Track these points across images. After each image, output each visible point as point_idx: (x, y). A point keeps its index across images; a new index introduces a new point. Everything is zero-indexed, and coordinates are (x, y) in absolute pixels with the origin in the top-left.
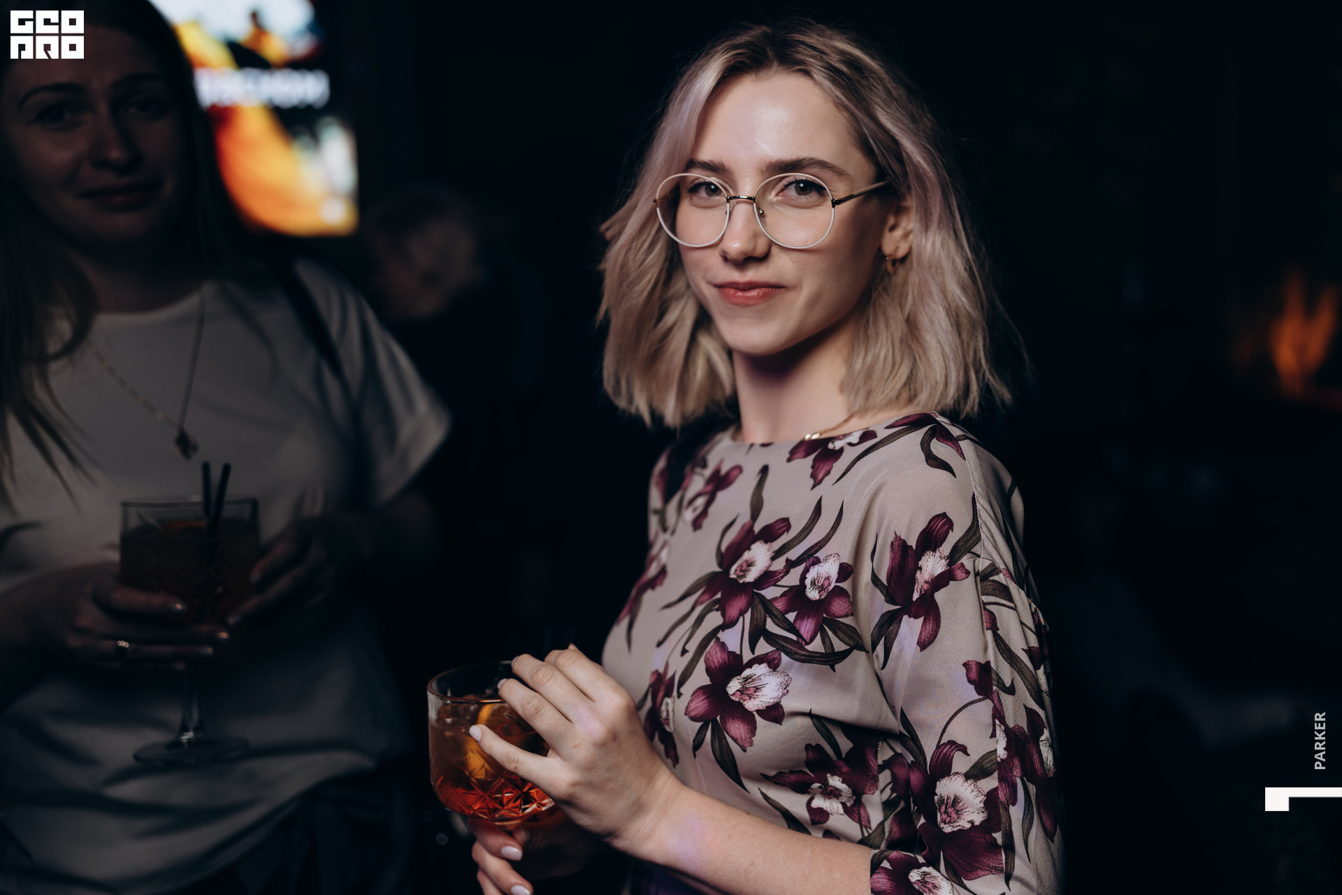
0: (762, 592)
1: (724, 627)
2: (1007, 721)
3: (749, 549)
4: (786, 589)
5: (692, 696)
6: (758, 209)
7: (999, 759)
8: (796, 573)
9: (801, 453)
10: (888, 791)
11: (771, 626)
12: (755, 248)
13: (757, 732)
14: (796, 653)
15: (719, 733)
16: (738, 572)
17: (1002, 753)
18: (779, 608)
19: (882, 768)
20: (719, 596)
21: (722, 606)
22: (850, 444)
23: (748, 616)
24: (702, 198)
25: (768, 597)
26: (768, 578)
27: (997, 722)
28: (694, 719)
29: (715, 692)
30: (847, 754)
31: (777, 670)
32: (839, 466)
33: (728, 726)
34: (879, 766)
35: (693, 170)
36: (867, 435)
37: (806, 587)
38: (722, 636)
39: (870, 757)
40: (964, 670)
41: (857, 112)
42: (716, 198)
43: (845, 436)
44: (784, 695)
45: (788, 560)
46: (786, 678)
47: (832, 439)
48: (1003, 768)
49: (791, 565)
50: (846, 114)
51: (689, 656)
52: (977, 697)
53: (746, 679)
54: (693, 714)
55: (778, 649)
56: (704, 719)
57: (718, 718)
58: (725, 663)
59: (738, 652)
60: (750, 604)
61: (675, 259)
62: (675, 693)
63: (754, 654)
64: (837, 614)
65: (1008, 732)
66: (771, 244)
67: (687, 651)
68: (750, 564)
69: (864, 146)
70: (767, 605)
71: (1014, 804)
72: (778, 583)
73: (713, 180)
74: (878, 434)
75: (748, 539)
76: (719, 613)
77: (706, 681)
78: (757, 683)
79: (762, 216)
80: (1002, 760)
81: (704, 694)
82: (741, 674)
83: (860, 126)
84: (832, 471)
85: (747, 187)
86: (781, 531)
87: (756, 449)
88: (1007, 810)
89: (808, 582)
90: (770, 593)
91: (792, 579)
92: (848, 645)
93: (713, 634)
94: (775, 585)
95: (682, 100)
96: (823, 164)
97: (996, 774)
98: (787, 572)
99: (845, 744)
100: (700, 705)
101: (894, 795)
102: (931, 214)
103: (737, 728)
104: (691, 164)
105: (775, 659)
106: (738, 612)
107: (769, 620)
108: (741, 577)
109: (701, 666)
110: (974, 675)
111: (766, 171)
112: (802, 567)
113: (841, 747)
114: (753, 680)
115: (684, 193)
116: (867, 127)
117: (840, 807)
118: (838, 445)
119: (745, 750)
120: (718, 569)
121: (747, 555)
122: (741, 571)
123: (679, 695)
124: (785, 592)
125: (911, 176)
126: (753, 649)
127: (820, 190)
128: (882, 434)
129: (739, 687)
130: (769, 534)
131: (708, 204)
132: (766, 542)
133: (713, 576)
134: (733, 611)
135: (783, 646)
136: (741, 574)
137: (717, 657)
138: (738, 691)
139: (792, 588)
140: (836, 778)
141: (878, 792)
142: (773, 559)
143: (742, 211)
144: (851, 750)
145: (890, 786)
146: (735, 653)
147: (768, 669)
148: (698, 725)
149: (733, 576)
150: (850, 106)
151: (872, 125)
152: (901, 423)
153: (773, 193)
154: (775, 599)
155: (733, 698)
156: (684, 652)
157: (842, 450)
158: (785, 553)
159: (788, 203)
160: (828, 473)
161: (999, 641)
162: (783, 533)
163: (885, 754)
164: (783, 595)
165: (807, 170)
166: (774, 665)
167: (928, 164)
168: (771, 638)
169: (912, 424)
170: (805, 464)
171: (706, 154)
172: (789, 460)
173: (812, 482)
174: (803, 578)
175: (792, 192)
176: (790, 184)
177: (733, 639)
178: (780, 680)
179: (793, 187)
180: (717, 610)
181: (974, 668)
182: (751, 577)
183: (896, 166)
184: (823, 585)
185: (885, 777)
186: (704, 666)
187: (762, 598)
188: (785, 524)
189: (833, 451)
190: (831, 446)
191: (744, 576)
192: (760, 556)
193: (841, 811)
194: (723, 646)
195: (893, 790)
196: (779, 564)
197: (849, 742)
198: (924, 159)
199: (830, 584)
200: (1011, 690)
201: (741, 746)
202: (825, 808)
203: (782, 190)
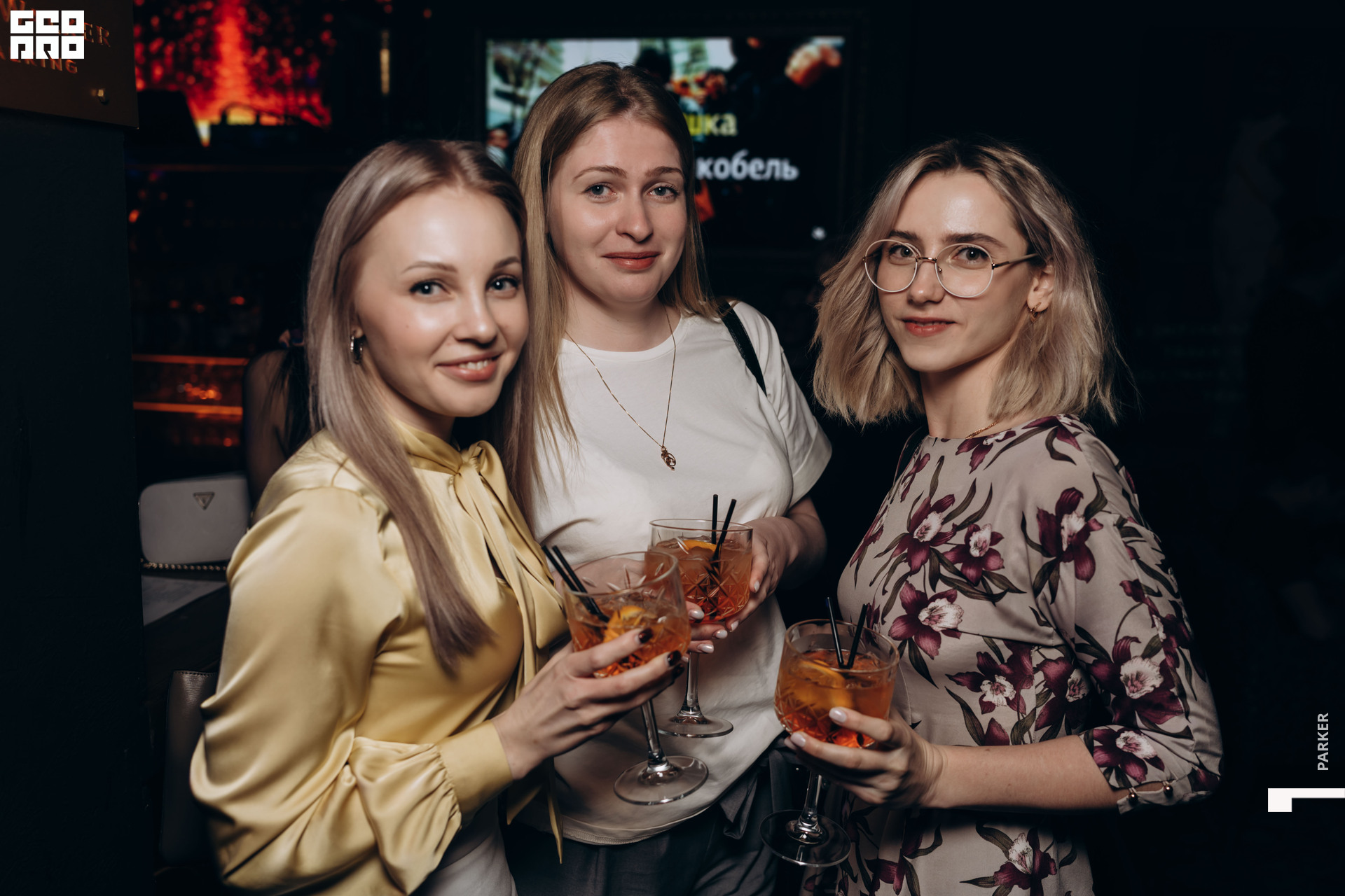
0: (937, 548)
1: (910, 574)
2: (1161, 614)
3: (927, 518)
4: (955, 546)
5: (895, 621)
6: (938, 267)
7: (1162, 641)
8: (961, 535)
9: (965, 449)
10: (1041, 687)
11: (944, 571)
12: (933, 294)
13: (941, 645)
14: (968, 591)
15: (914, 648)
16: (919, 534)
17: (1162, 636)
18: (949, 559)
19: (1036, 670)
20: (906, 551)
21: (909, 559)
22: (998, 441)
23: (927, 565)
24: (897, 258)
25: (942, 552)
26: (940, 538)
27: (1154, 616)
28: (895, 638)
29: (910, 619)
30: (1008, 660)
31: (954, 603)
32: (989, 456)
33: (920, 642)
34: (1034, 668)
35: (893, 238)
36: (1010, 434)
37: (970, 547)
38: (910, 579)
39: (1026, 662)
40: (1121, 589)
41: (1017, 202)
42: (909, 258)
43: (995, 435)
44: (959, 623)
45: (954, 525)
46: (960, 610)
47: (985, 438)
48: (1166, 645)
49: (956, 529)
50: (1008, 204)
51: (888, 595)
52: (1136, 603)
53: (932, 610)
54: (895, 635)
55: (954, 589)
56: (904, 639)
57: (913, 637)
58: (914, 599)
59: (923, 591)
60: (928, 557)
61: (875, 300)
62: (880, 621)
63: (935, 591)
64: (992, 568)
65: (1163, 621)
66: (946, 293)
67: (887, 592)
68: (927, 529)
69: (1021, 229)
70: (940, 557)
71: (1178, 667)
72: (949, 542)
73: (907, 245)
74: (1016, 433)
75: (927, 510)
76: (907, 563)
77: (904, 613)
78: (940, 612)
79: (940, 272)
80: (1164, 640)
81: (903, 621)
82: (927, 606)
83: (1018, 213)
84: (984, 460)
85: (932, 253)
86: (948, 504)
87: (939, 441)
88: (1175, 672)
89: (972, 543)
90: (942, 548)
91: (959, 538)
92: (1002, 589)
93: (904, 579)
94: (946, 543)
95: (890, 187)
96: (988, 239)
97: (1162, 651)
98: (954, 534)
99: (1007, 653)
100: (900, 629)
101: (1047, 689)
102: (1068, 279)
103: (927, 643)
104: (893, 233)
105: (952, 595)
106: (920, 562)
107: (942, 568)
108: (921, 538)
109: (898, 601)
110: (1129, 590)
111: (946, 240)
112: (965, 531)
113: (1004, 656)
114: (937, 610)
115: (886, 253)
116: (1023, 214)
117: (1005, 700)
118: (989, 441)
119: (933, 659)
120: (907, 532)
121: (925, 522)
122: (921, 533)
123: (883, 622)
124: (954, 548)
125: (1055, 250)
126: (934, 588)
127: (984, 256)
128: (1020, 432)
129: (927, 615)
130: (940, 507)
131: (901, 262)
132: (938, 513)
133: (904, 535)
134: (917, 562)
135: (958, 586)
136: (921, 535)
137: (909, 596)
138: (927, 618)
139: (959, 546)
140: (1002, 678)
141: (1033, 687)
142: (943, 524)
143: (927, 268)
144: (1011, 657)
145: (1044, 683)
146: (920, 592)
147: (947, 602)
148: (899, 642)
149: (916, 537)
150: (1012, 198)
151: (1026, 212)
152: (1034, 424)
153: (950, 257)
154: (946, 553)
155: (924, 623)
156: (884, 592)
157: (992, 445)
158: (951, 519)
159: (959, 264)
160: (981, 461)
161: (1142, 565)
162: (949, 506)
163: (1037, 659)
164: (952, 550)
165: (975, 242)
166: (951, 599)
167: (1068, 243)
168: (947, 581)
169: (1041, 425)
170: (967, 456)
171: (903, 226)
172: (957, 453)
173: (970, 468)
174: (967, 539)
175: (964, 256)
176: (964, 250)
177: (919, 581)
178: (956, 611)
179: (965, 253)
180: (905, 561)
181: (1127, 585)
182: (928, 537)
183: (1043, 244)
184: (982, 547)
185: (1039, 677)
186: (900, 602)
187: (937, 553)
188: (951, 498)
189: (986, 446)
190: (985, 443)
191: (923, 537)
192: (934, 522)
193: (1005, 703)
194: (911, 586)
195: (1045, 686)
196: (948, 528)
197: (1010, 651)
198: (1065, 239)
199: (986, 546)
200: (1159, 594)
201: (929, 656)
202: (993, 702)
203: (957, 255)
